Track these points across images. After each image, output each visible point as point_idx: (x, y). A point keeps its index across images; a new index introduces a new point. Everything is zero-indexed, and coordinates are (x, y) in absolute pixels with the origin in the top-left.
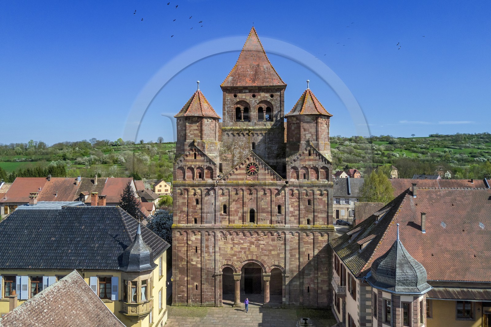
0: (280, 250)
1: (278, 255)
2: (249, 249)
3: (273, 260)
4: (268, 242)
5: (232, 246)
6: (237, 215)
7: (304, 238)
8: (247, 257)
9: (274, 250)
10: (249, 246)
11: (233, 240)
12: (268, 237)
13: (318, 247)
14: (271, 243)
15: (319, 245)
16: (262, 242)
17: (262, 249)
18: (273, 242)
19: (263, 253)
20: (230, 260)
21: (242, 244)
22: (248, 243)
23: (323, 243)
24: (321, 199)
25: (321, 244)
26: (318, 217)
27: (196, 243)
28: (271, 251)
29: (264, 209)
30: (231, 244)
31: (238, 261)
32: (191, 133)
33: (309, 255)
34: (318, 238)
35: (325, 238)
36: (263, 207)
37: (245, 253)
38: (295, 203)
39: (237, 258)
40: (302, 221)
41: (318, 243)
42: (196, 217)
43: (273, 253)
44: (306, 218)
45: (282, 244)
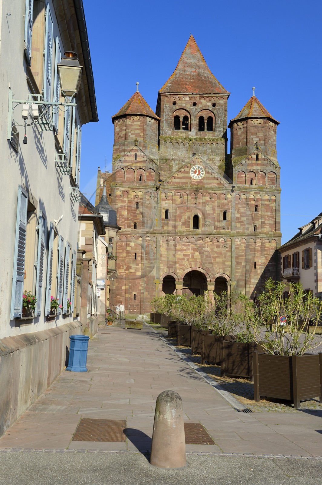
0: (225, 257)
1: (223, 262)
2: (193, 256)
3: (218, 268)
4: (213, 249)
5: (174, 252)
6: (180, 221)
7: (251, 245)
8: (190, 264)
9: (218, 257)
10: (193, 253)
11: (175, 246)
12: (213, 243)
13: (265, 254)
14: (216, 249)
15: (266, 253)
16: (206, 249)
17: (206, 256)
18: (218, 249)
19: (207, 261)
20: (172, 267)
21: (185, 250)
22: (192, 249)
23: (270, 250)
24: (269, 205)
25: (269, 251)
26: (265, 224)
27: (136, 249)
28: (216, 258)
29: (209, 214)
30: (173, 250)
31: (180, 269)
32: (132, 132)
33: (255, 263)
34: (265, 246)
35: (272, 245)
36: (207, 212)
37: (188, 260)
38: (241, 209)
39: (180, 265)
40: (249, 228)
41: (265, 250)
42: (136, 221)
43: (218, 260)
44: (253, 225)
45: (227, 251)
